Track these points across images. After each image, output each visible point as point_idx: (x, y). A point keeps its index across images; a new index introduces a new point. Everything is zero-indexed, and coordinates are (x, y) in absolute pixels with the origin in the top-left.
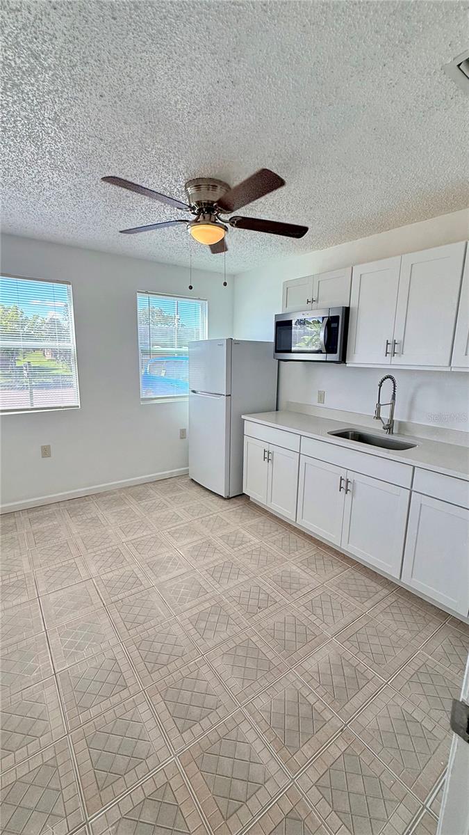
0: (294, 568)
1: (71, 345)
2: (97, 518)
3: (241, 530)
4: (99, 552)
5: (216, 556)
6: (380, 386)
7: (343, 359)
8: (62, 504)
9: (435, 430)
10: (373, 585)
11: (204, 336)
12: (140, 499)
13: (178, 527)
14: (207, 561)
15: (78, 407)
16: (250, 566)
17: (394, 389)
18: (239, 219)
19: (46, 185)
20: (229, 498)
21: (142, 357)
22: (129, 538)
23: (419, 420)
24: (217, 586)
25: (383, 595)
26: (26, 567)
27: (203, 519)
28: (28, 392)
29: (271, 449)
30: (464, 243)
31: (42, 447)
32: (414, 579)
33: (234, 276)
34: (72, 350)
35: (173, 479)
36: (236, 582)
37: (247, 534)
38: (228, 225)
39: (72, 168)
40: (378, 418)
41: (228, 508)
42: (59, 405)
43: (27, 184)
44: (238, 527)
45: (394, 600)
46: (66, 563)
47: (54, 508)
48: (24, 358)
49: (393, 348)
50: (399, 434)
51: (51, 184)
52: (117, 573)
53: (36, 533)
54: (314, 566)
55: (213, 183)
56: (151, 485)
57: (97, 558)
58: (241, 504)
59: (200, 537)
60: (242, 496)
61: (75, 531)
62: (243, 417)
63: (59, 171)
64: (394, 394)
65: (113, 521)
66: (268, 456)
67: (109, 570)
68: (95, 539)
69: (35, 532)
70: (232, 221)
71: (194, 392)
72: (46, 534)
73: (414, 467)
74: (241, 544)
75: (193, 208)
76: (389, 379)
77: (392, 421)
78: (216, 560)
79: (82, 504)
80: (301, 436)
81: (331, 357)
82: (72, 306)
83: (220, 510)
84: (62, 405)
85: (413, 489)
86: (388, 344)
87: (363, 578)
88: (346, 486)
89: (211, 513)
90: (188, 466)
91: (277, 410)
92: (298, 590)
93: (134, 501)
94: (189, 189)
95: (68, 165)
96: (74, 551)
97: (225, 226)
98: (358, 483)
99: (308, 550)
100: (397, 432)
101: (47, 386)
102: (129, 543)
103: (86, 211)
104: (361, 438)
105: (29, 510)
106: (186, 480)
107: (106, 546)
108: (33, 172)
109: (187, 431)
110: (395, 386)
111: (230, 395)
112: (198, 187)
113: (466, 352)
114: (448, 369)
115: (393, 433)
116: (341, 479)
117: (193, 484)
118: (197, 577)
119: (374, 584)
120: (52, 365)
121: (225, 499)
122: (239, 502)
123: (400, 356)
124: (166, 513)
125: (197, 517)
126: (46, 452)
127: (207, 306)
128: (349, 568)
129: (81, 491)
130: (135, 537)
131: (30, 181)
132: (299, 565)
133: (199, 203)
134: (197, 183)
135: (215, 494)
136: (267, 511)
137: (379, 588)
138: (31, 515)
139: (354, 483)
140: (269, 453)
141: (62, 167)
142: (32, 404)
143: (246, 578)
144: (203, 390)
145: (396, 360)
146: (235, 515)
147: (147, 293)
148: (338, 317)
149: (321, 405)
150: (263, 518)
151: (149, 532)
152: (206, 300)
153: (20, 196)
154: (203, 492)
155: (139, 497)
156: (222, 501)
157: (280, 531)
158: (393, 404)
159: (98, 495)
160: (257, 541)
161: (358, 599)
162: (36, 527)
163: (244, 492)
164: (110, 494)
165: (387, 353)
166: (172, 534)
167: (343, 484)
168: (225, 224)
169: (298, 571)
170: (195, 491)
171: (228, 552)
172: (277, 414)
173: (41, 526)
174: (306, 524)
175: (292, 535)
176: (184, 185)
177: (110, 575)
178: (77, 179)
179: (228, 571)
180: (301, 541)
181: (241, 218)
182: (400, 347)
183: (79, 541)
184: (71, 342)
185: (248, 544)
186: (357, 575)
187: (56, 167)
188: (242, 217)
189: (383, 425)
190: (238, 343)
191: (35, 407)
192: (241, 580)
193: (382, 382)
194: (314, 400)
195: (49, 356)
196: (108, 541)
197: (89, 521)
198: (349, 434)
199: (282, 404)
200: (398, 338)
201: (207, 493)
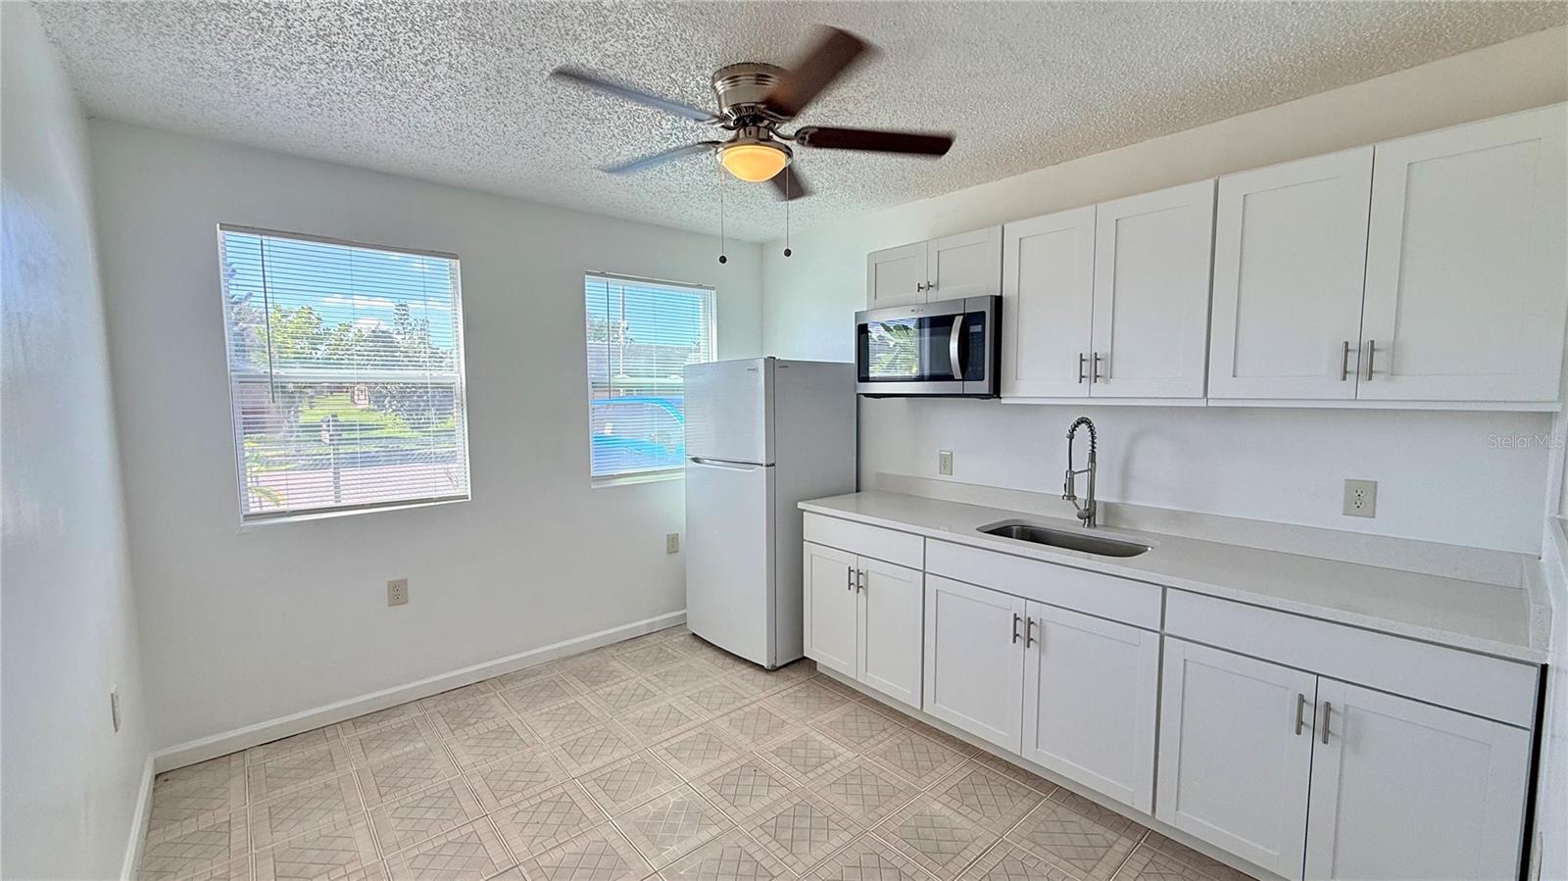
0: (937, 806)
1: (455, 373)
2: (509, 729)
3: (814, 733)
4: (526, 804)
5: (775, 795)
6: (1071, 438)
7: (996, 391)
8: (428, 704)
9: (1176, 517)
10: (1100, 832)
11: (709, 352)
12: (595, 682)
13: (683, 737)
14: (757, 805)
15: (466, 497)
16: (848, 809)
17: (1093, 442)
18: (811, 131)
19: (441, 69)
20: (775, 669)
21: (595, 397)
22: (586, 768)
23: (1141, 498)
24: (789, 859)
25: (1122, 850)
26: (366, 849)
27: (732, 715)
28: (330, 473)
29: (864, 565)
30: (1211, 182)
31: (390, 583)
32: (1182, 813)
33: (762, 245)
34: (458, 385)
35: (655, 636)
36: (828, 848)
37: (827, 742)
38: (793, 145)
39: (503, 37)
40: (1072, 497)
41: (777, 689)
42: (425, 496)
43: (402, 66)
44: (807, 729)
45: (1145, 861)
46: (456, 834)
47: (414, 712)
48: (311, 407)
49: (1093, 367)
50: (1105, 526)
51: (451, 67)
52: (571, 848)
53: (380, 771)
54: (973, 800)
55: (761, 72)
56: (612, 651)
57: (522, 818)
58: (801, 679)
59: (733, 755)
60: (800, 663)
61: (465, 760)
62: (801, 505)
63: (475, 43)
64: (1093, 451)
65: (546, 734)
66: (857, 581)
67: (552, 843)
68: (512, 775)
69: (375, 770)
70: (800, 135)
71: (696, 460)
72: (402, 772)
73: (1164, 588)
74: (820, 765)
75: (725, 118)
76: (1083, 425)
77: (1091, 501)
78: (776, 803)
79: (471, 701)
80: (925, 537)
81: (972, 387)
82: (460, 301)
83: (762, 695)
84: (434, 495)
85: (1166, 631)
86: (1082, 360)
87: (1076, 818)
88: (1026, 632)
89: (747, 701)
90: (684, 606)
91: (858, 491)
92: (956, 855)
93: (583, 686)
94: (720, 82)
95: (496, 31)
96: (469, 805)
97: (787, 147)
98: (1048, 623)
99: (955, 768)
100: (1101, 523)
101: (368, 460)
102: (588, 778)
103: (508, 122)
104: (1031, 535)
105: (357, 721)
106: (679, 638)
107: (538, 789)
108: (421, 42)
109: (682, 539)
110: (1093, 438)
111: (773, 465)
112: (733, 79)
113: (1234, 371)
114: (1202, 403)
115: (1095, 526)
116: (1016, 619)
117: (696, 644)
118: (744, 843)
119: (1099, 829)
120: (373, 418)
121: (767, 671)
122: (796, 676)
123: (1107, 382)
124: (655, 708)
125: (718, 713)
126: (398, 593)
127: (714, 298)
128: (1042, 798)
129: (469, 672)
130: (598, 763)
131: (410, 61)
132: (946, 799)
133: (736, 108)
134: (732, 73)
135: (745, 661)
136: (855, 692)
137: (1112, 836)
138: (362, 732)
139: (1041, 627)
140: (859, 574)
141: (483, 34)
142: (338, 498)
143: (846, 837)
144: (713, 457)
145: (1100, 389)
146: (795, 703)
147: (602, 274)
148: (983, 313)
149: (946, 477)
150: (851, 706)
151: (627, 752)
152: (713, 288)
153: (382, 89)
154: (721, 660)
155: (591, 678)
156: (761, 677)
157: (890, 731)
158: (1092, 471)
159: (504, 679)
160: (851, 755)
161: (1078, 863)
162: (379, 757)
163: (805, 655)
164: (527, 676)
165: (1082, 377)
166: (674, 752)
167: (1021, 629)
168: (788, 143)
169: (948, 812)
170: (703, 658)
171: (797, 784)
172: (857, 498)
173: (387, 756)
174: (945, 712)
175: (916, 739)
176: (711, 74)
177: (558, 854)
178: (506, 60)
179: (806, 823)
180: (936, 749)
181: (816, 130)
182: (1106, 365)
183: (478, 783)
184: (456, 369)
185: (835, 763)
186: (1062, 811)
187: (471, 34)
188: (819, 128)
189: (1077, 511)
190: (786, 365)
191: (343, 503)
192: (835, 842)
193: (1074, 430)
194: (931, 468)
195: (363, 403)
196: (541, 777)
197: (491, 736)
198: (1012, 530)
199: (868, 477)
200: (1102, 348)
201: (729, 661)
